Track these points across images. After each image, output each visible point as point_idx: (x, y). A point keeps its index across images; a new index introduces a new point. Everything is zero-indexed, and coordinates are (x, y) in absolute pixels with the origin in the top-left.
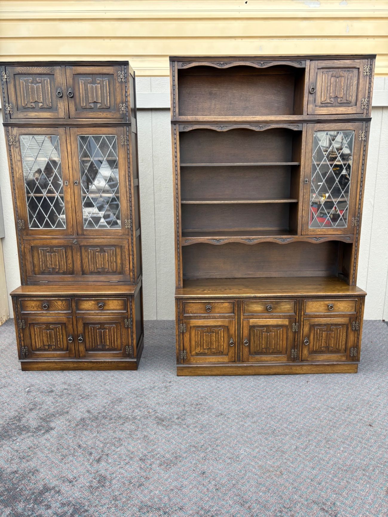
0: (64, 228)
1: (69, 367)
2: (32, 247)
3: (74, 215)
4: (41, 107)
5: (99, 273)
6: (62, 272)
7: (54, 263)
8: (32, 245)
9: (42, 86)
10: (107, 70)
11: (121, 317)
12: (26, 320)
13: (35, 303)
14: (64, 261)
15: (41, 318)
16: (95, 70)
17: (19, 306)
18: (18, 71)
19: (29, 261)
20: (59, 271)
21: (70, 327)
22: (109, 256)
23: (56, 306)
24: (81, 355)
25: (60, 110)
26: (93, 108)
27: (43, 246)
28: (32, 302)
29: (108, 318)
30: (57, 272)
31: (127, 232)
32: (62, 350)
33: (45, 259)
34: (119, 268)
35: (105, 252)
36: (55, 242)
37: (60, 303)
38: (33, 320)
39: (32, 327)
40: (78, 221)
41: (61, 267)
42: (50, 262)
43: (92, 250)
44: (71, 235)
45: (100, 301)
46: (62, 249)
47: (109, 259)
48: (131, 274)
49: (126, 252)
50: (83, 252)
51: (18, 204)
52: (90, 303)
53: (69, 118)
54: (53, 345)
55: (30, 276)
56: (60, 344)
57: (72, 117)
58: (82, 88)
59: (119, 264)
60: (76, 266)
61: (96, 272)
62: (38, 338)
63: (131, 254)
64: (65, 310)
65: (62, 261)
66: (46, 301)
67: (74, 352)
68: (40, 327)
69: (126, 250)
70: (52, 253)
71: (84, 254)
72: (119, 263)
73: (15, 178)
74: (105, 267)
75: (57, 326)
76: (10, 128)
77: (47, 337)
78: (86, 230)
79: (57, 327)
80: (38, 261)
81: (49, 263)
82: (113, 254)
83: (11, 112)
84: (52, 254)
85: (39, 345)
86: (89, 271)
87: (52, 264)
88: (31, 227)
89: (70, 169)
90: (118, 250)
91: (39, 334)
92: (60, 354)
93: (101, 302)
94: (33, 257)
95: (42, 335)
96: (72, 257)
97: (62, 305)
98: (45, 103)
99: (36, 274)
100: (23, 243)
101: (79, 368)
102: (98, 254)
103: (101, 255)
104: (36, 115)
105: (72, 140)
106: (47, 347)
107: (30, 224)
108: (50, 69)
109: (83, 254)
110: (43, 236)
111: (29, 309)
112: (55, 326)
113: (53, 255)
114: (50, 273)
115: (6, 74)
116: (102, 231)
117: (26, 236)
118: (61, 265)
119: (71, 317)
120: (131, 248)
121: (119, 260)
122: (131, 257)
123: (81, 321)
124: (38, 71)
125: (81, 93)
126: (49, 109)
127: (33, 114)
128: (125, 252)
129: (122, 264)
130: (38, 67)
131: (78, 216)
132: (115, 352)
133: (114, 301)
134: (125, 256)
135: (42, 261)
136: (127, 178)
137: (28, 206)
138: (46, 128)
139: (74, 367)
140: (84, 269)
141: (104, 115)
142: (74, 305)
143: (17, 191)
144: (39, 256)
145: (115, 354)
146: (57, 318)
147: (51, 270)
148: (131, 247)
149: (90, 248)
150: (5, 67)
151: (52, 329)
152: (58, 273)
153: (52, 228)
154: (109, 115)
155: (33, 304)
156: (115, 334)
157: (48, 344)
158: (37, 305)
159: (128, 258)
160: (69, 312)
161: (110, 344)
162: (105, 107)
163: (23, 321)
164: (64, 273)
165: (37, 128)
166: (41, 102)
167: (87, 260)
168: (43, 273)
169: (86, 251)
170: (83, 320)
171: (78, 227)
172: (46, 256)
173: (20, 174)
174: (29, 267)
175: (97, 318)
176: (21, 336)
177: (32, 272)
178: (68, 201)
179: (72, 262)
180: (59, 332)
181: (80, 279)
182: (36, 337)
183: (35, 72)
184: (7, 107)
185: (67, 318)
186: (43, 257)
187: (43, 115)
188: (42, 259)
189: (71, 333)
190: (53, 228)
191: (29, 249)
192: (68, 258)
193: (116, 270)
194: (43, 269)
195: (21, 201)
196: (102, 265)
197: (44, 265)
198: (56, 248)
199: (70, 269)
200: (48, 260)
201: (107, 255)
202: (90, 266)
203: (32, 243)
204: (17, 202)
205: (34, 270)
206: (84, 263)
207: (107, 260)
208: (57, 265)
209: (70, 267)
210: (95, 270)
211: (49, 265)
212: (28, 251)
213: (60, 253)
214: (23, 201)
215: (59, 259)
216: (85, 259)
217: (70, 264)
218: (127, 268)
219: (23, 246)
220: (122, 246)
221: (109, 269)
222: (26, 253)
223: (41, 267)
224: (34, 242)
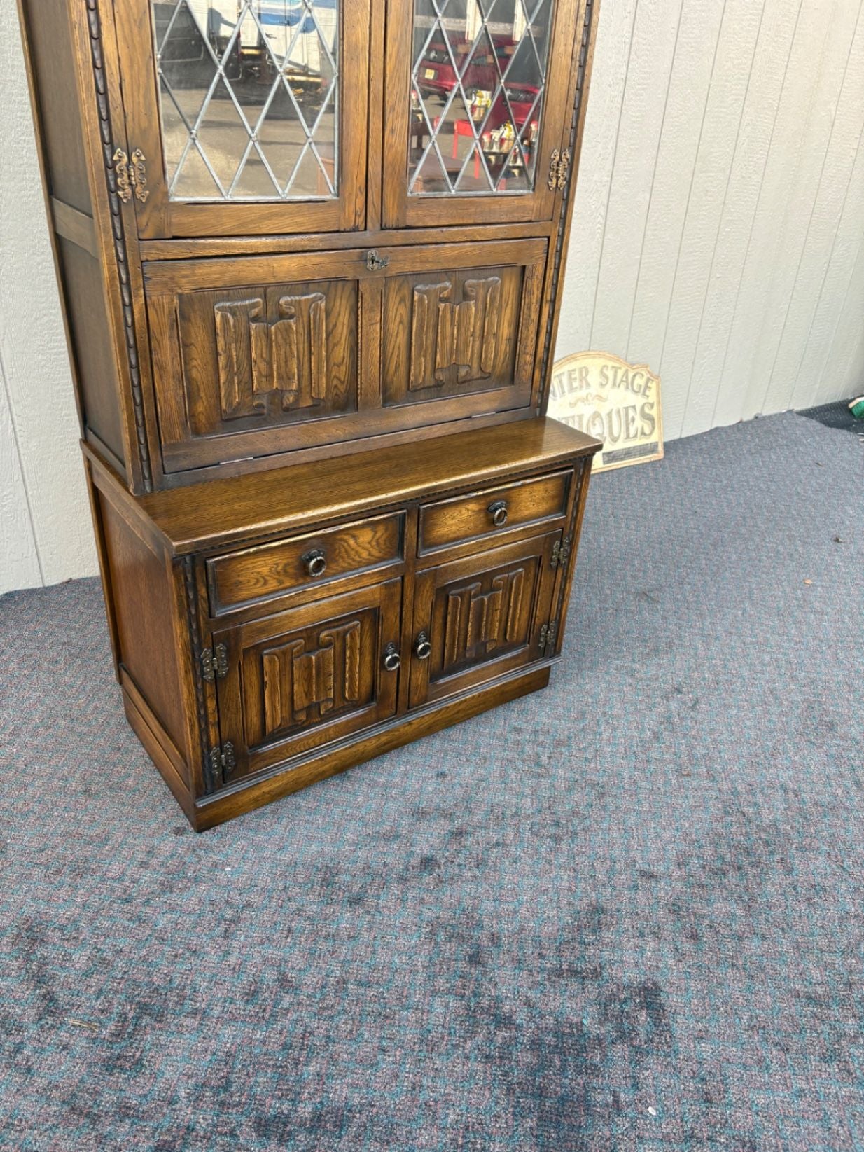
1: (363, 753)
2: (180, 296)
5: (437, 390)
6: (309, 403)
7: (280, 367)
8: (187, 290)
11: (546, 537)
12: (231, 641)
13: (272, 560)
14: (320, 354)
15: (291, 617)
17: (203, 592)
19: (170, 369)
20: (297, 401)
21: (392, 617)
22: (480, 314)
23: (353, 553)
24: (416, 699)
27: (234, 289)
28: (260, 561)
29: (512, 549)
30: (287, 410)
31: (548, 211)
32: (355, 706)
33: (243, 356)
34: (501, 356)
35: (467, 296)
36: (288, 267)
37: (366, 536)
38: (262, 630)
39: (252, 659)
40: (389, 156)
41: (305, 383)
42: (263, 366)
43: (426, 292)
44: (355, 229)
45: (495, 496)
46: (315, 299)
47: (479, 324)
48: (537, 375)
49: (536, 290)
50: (390, 305)
52: (464, 511)
54: (328, 700)
55: (173, 446)
56: (351, 688)
59: (504, 342)
60: (366, 371)
61: (429, 387)
62: (273, 694)
63: (549, 298)
64: (381, 560)
65: (310, 353)
66: (315, 542)
67: (394, 698)
68: (284, 653)
69: (535, 284)
70: (273, 323)
71: (396, 311)
72: (505, 337)
74: (460, 363)
75: (347, 627)
77: (309, 680)
78: (416, 203)
79: (346, 632)
80: (210, 368)
81: (260, 372)
82: (492, 302)
84: (273, 328)
85: (274, 720)
86: (404, 388)
87: (271, 375)
88: (178, 191)
90: (510, 287)
91: (278, 678)
92: (347, 722)
93: (496, 500)
94: (186, 348)
95: (288, 677)
97: (374, 543)
99: (198, 433)
100: (140, 280)
101: (395, 742)
102: (445, 306)
103: (452, 312)
106: (302, 717)
109: (391, 314)
111: (244, 594)
112: (340, 629)
113: (278, 328)
114: (259, 418)
116: (471, 204)
117: (156, 243)
118: (306, 371)
119: (399, 578)
120: (550, 273)
121: (506, 325)
122: (546, 310)
123: (428, 585)
128: (531, 293)
129: (515, 341)
132: (509, 655)
133: (536, 487)
134: (529, 309)
135: (229, 364)
137: (162, 64)
139: (377, 747)
140: (389, 379)
142: (411, 531)
144: (215, 342)
145: (508, 660)
146: (352, 598)
147: (264, 402)
148: (552, 273)
149: (419, 287)
151: (329, 644)
152: (290, 413)
155: (264, 566)
156: (520, 597)
157: (306, 704)
158: (280, 568)
159: (534, 316)
160: (397, 561)
161: (502, 633)
163: (221, 647)
164: (317, 410)
167: (403, 339)
168: (229, 421)
169: (404, 300)
170: (434, 581)
171: (388, 191)
172: (249, 337)
174: (170, 397)
175: (478, 559)
176: (210, 710)
177: (184, 425)
179: (347, 353)
180: (351, 648)
181: (373, 424)
182: (267, 692)
185: (386, 585)
186: (233, 345)
188: (229, 358)
189: (392, 638)
190: (282, 194)
191: (170, 314)
192: (335, 341)
193: (494, 367)
194: (230, 403)
195: (126, 26)
196: (451, 356)
197: (236, 381)
198: (288, 299)
199: (339, 386)
200: (254, 355)
201: (473, 309)
202: (413, 363)
203: (184, 280)
204: (104, 37)
205: (193, 416)
206: (392, 353)
207: (472, 329)
208: (290, 378)
209: (339, 380)
210: (428, 377)
211: (258, 381)
212: (166, 321)
213: (305, 319)
214: (136, 30)
215: (301, 346)
216: (397, 337)
217: (339, 365)
218: (527, 354)
219: (142, 300)
220: (524, 267)
221: (470, 367)
222: (158, 336)
223: (223, 393)
224: (194, 275)
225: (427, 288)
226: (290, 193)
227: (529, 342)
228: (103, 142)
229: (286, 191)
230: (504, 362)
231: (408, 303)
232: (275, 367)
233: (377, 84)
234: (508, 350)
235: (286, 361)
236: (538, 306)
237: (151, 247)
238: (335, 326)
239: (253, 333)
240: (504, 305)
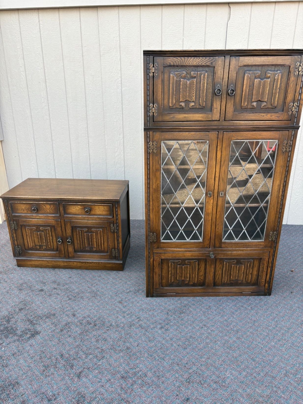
0: (200, 240)
2: (162, 259)
3: (213, 227)
4: (191, 107)
5: (231, 285)
6: (192, 283)
7: (184, 275)
8: (163, 258)
9: (196, 81)
10: (282, 60)
14: (195, 273)
16: (268, 61)
18: (170, 63)
19: (157, 273)
20: (188, 283)
22: (246, 268)
25: (215, 110)
26: (255, 108)
27: (174, 259)
31: (269, 245)
33: (175, 272)
34: (254, 279)
35: (241, 264)
36: (188, 255)
40: (217, 234)
41: (191, 279)
42: (180, 275)
43: (228, 262)
44: (207, 248)
46: (195, 262)
47: (245, 271)
48: (267, 285)
49: (265, 264)
50: (217, 264)
51: (151, 216)
53: (225, 121)
55: (156, 289)
57: (228, 119)
58: (247, 83)
59: (254, 276)
60: (208, 278)
61: (229, 284)
63: (270, 266)
65: (193, 273)
69: (265, 262)
70: (183, 265)
71: (219, 266)
72: (255, 274)
73: (151, 189)
74: (239, 279)
76: (151, 133)
78: (225, 243)
80: (167, 274)
81: (179, 276)
82: (250, 265)
83: (154, 114)
84: (183, 267)
86: (220, 283)
87: (182, 277)
88: (163, 240)
89: (217, 179)
90: (256, 263)
94: (162, 269)
96: (205, 269)
98: (197, 102)
99: (162, 286)
100: (152, 256)
102: (234, 266)
103: (236, 267)
104: (185, 117)
105: (223, 146)
107: (162, 236)
108: (210, 60)
109: (217, 266)
110: (176, 249)
113: (185, 267)
114: (178, 285)
115: (153, 66)
116: (242, 243)
117: (157, 249)
118: (191, 277)
121: (255, 271)
122: (269, 269)
124: (195, 63)
125: (244, 90)
126: (201, 109)
127: (181, 116)
128: (263, 264)
129: (258, 275)
130: (196, 58)
131: (218, 229)
134: (263, 268)
135: (171, 274)
136: (281, 188)
137: (162, 218)
138: (195, 132)
140: (216, 281)
141: (268, 116)
143: (151, 203)
144: (168, 269)
147: (180, 282)
148: (271, 260)
149: (225, 261)
150: (154, 57)
152: (187, 285)
153: (186, 240)
154: (273, 117)
159: (265, 270)
162: (270, 107)
164: (194, 285)
165: (184, 133)
166: (193, 101)
167: (220, 272)
168: (171, 285)
169: (221, 263)
171: (216, 240)
172: (177, 268)
173: (157, 185)
174: (156, 279)
177: (159, 285)
178: (208, 213)
179: (203, 274)
181: (210, 290)
183: (191, 64)
184: (150, 108)
186: (173, 270)
187: (193, 117)
188: (172, 272)
190: (188, 240)
191: (159, 262)
192: (200, 270)
193: (251, 281)
194: (171, 281)
195: (155, 213)
196: (236, 277)
197: (173, 277)
198: (188, 261)
199: (201, 280)
200: (178, 272)
201: (243, 267)
202: (223, 278)
203: (162, 256)
204: (150, 215)
205: (161, 283)
206: (217, 275)
207: (243, 272)
208: (187, 278)
209: (201, 279)
210: (228, 281)
211: (179, 278)
212: (157, 264)
213: (192, 266)
214: (157, 213)
215: (191, 271)
216: (219, 271)
217: (201, 276)
218: (263, 279)
219: (153, 259)
220: (261, 258)
221: (243, 281)
222: (155, 266)
223: (169, 279)
224: (165, 255)
225: (228, 261)
226: (190, 240)
227: (263, 276)
228: (148, 231)
229: (189, 239)
230: (254, 280)
231: (222, 264)
232: (183, 275)
233: (214, 220)
234: (256, 277)
235: (186, 274)
236: (266, 268)
237: (156, 250)
238: (201, 267)
239: (178, 267)
240: (254, 267)
